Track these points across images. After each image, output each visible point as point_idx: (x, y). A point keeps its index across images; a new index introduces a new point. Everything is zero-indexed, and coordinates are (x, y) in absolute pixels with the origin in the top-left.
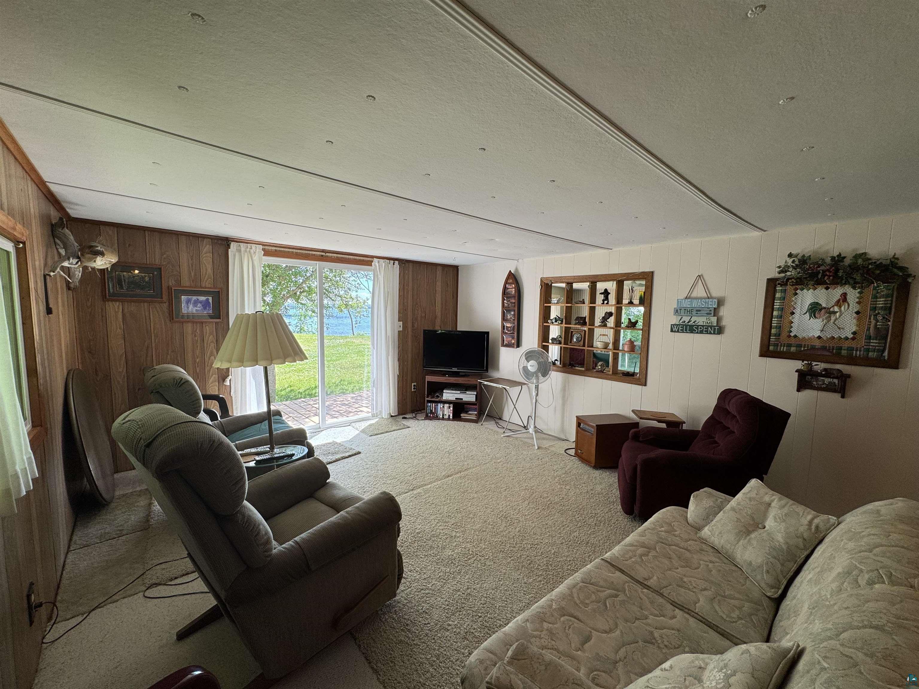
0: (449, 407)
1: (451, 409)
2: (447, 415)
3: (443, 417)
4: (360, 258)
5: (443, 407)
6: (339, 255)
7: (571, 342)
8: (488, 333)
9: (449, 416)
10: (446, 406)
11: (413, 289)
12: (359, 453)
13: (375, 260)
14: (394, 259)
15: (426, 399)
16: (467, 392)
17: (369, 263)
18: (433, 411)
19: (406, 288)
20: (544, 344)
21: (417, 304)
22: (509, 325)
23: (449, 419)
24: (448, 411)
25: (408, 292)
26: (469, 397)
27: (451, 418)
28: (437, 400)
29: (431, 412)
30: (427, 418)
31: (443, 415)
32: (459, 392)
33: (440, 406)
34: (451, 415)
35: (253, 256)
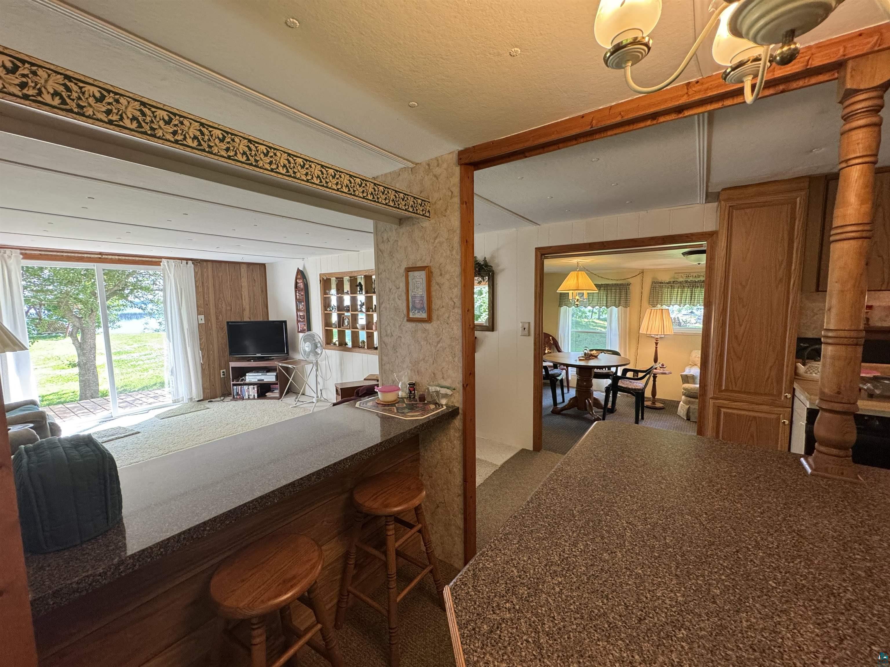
0: (254, 388)
1: (256, 389)
2: (253, 396)
3: (249, 398)
4: (147, 259)
5: (248, 388)
6: (120, 257)
7: (343, 326)
8: (285, 322)
9: (254, 396)
10: (251, 387)
11: (214, 286)
12: (139, 433)
13: (164, 261)
14: (187, 260)
15: (232, 383)
16: (268, 374)
17: (158, 264)
18: (240, 393)
19: (205, 285)
20: (326, 328)
21: (220, 298)
22: (301, 314)
23: (254, 398)
24: (253, 391)
25: (208, 289)
26: (270, 378)
27: (256, 397)
28: (242, 383)
29: (237, 394)
30: (234, 399)
31: (249, 395)
32: (260, 374)
33: (246, 387)
34: (256, 395)
35: (8, 260)
